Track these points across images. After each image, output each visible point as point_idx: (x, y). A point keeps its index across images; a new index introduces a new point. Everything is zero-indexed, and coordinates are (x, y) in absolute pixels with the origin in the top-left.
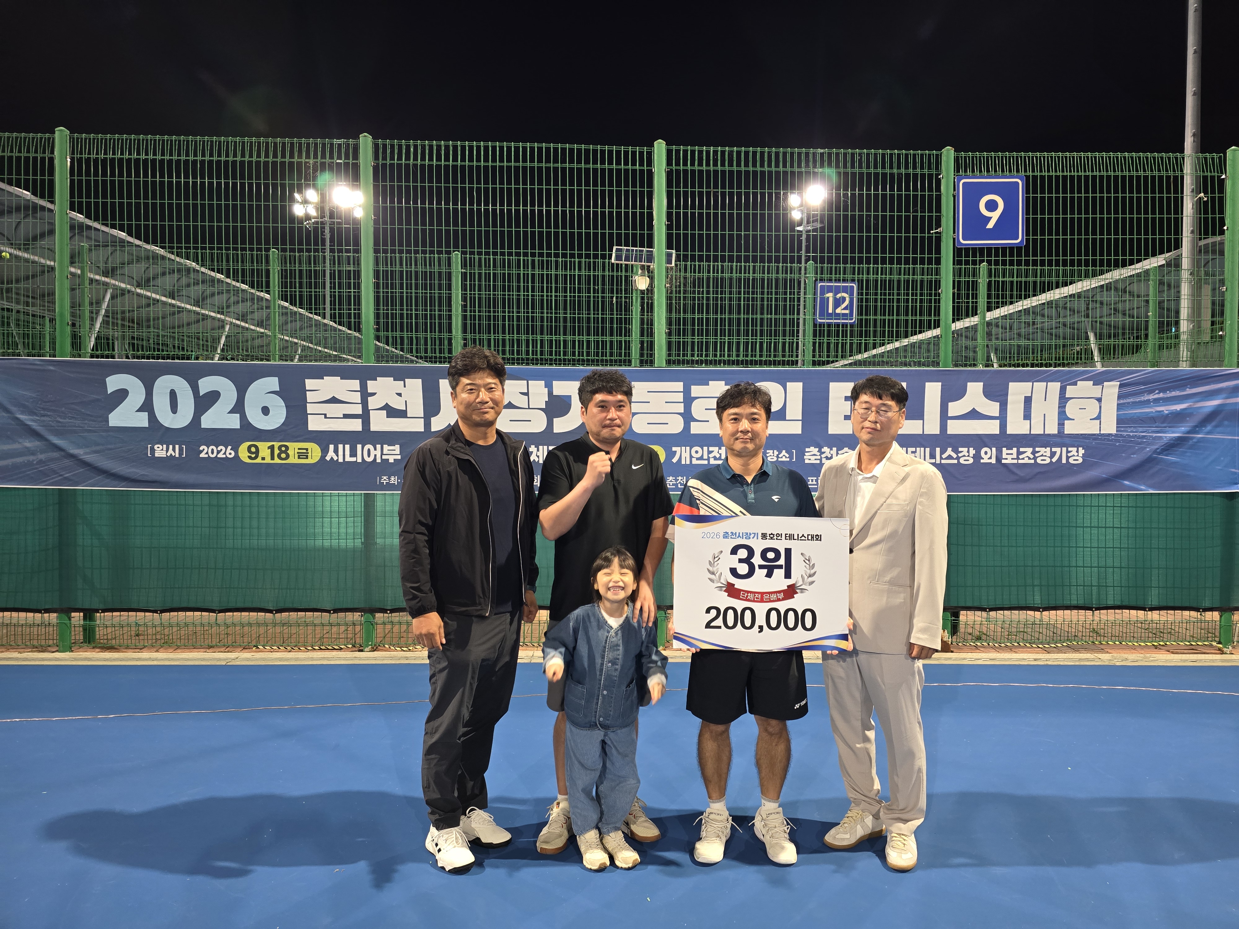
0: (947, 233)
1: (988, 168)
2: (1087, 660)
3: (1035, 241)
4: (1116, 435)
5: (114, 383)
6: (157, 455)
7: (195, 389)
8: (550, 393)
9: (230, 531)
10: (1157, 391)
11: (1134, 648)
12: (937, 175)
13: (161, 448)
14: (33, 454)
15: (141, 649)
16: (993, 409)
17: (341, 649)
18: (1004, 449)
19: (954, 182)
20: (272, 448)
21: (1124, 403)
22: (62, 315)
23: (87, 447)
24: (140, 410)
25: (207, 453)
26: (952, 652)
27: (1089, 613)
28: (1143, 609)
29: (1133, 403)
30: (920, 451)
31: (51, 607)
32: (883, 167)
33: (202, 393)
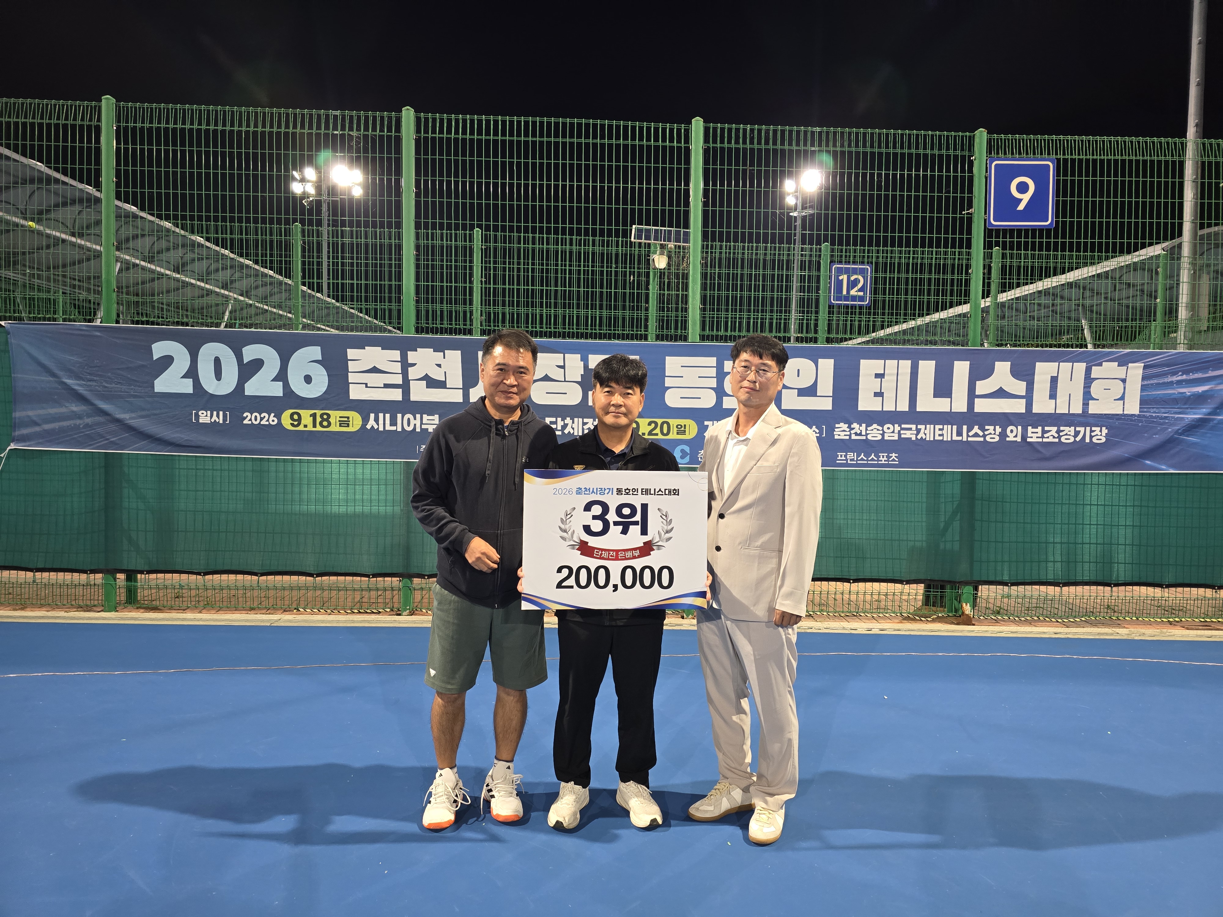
0: (979, 214)
1: (1021, 150)
2: (1107, 634)
3: (1064, 223)
4: (1139, 416)
5: (160, 349)
6: (201, 421)
7: (239, 356)
8: (586, 367)
9: (272, 496)
10: (1180, 373)
11: (1150, 623)
12: (970, 157)
13: (205, 414)
14: (80, 417)
15: (184, 610)
16: (1019, 387)
17: (380, 612)
18: (1030, 428)
19: (987, 164)
20: (314, 416)
21: (1148, 385)
22: (108, 281)
23: (132, 412)
24: (185, 376)
25: (250, 420)
26: (974, 625)
27: (1108, 589)
28: (1160, 586)
29: (1157, 384)
30: (947, 428)
31: (96, 568)
32: (917, 148)
33: (245, 361)
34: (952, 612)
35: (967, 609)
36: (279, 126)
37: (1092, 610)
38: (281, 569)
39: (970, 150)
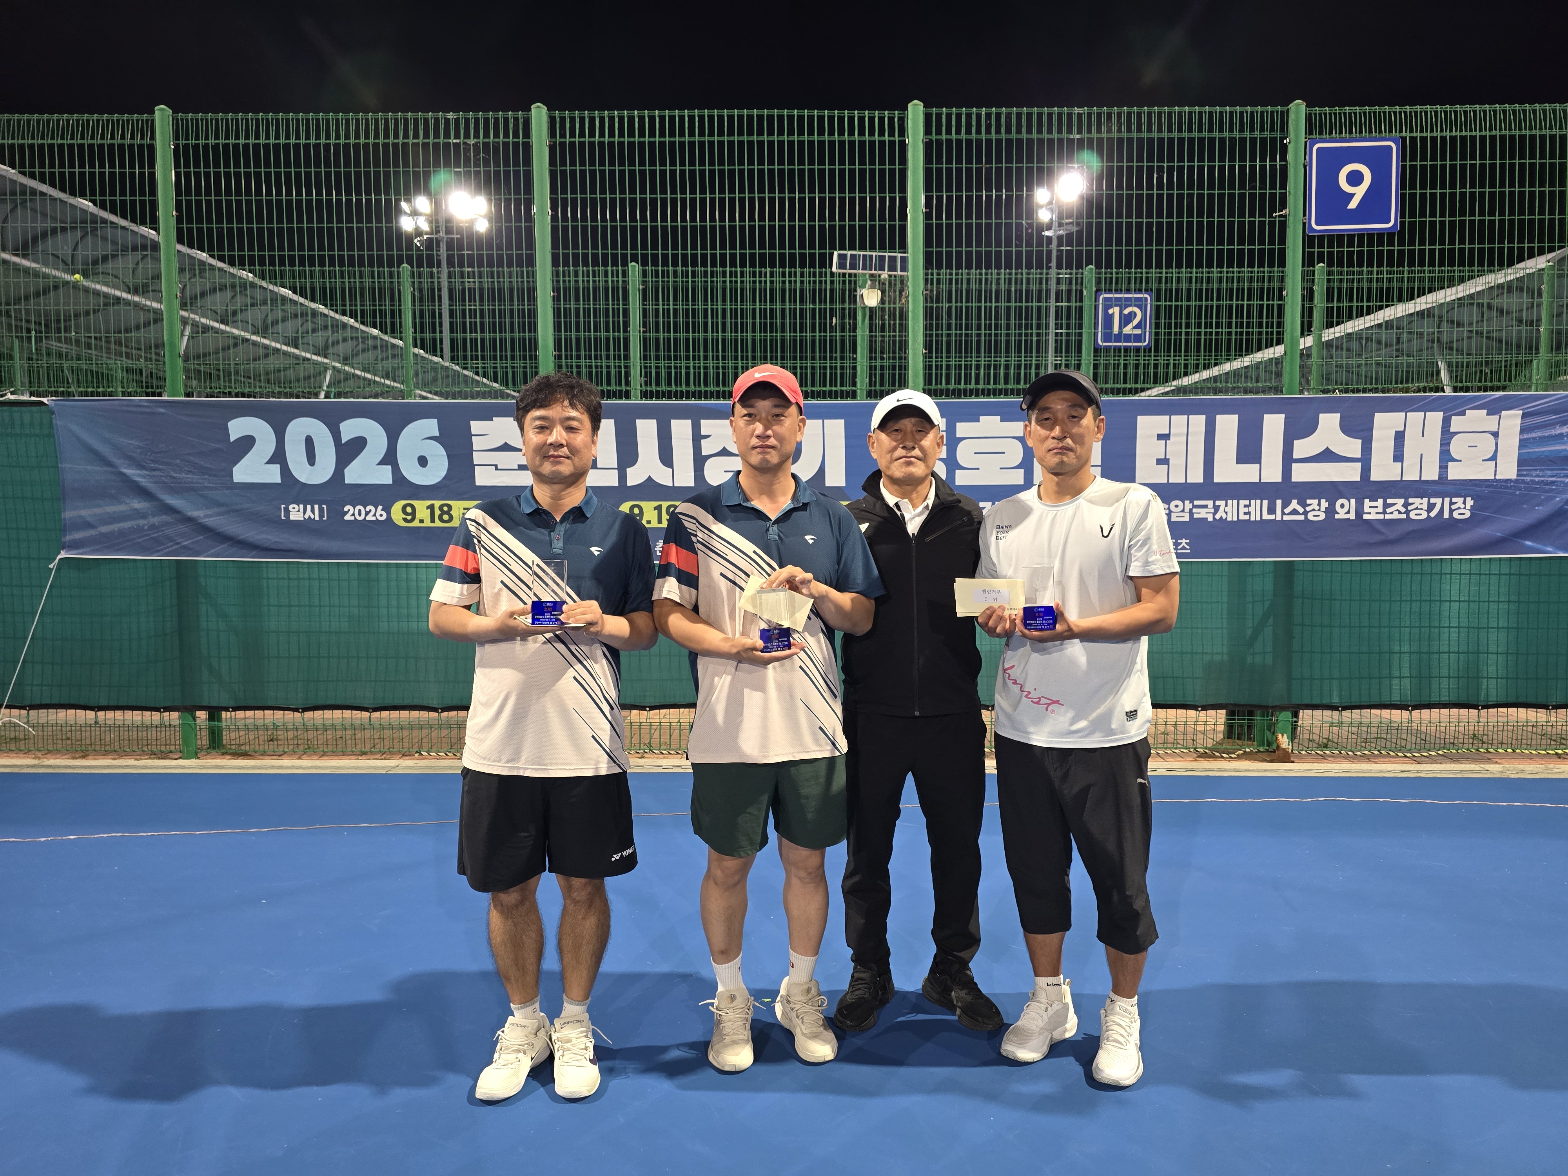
0: (1295, 215)
1: (1352, 127)
2: (1472, 771)
3: (1412, 225)
4: (1516, 481)
5: (238, 428)
6: (292, 518)
7: (336, 434)
9: (384, 611)
11: (1531, 757)
12: (1282, 139)
13: (297, 509)
14: (144, 516)
15: (280, 756)
16: (1352, 447)
18: (1367, 501)
19: (1305, 148)
20: (431, 508)
21: (1529, 439)
22: (171, 344)
23: (208, 508)
24: (270, 462)
25: (353, 515)
26: (1293, 762)
27: (1474, 712)
28: (1545, 707)
29: (1540, 438)
30: (1255, 504)
31: (171, 704)
32: (1211, 130)
33: (344, 440)
34: (1263, 745)
35: (1284, 741)
36: (377, 136)
37: (1452, 741)
38: (397, 702)
39: (1282, 130)
